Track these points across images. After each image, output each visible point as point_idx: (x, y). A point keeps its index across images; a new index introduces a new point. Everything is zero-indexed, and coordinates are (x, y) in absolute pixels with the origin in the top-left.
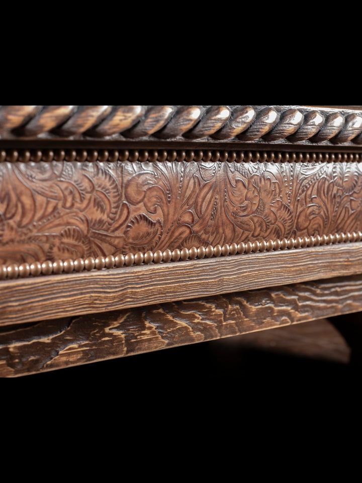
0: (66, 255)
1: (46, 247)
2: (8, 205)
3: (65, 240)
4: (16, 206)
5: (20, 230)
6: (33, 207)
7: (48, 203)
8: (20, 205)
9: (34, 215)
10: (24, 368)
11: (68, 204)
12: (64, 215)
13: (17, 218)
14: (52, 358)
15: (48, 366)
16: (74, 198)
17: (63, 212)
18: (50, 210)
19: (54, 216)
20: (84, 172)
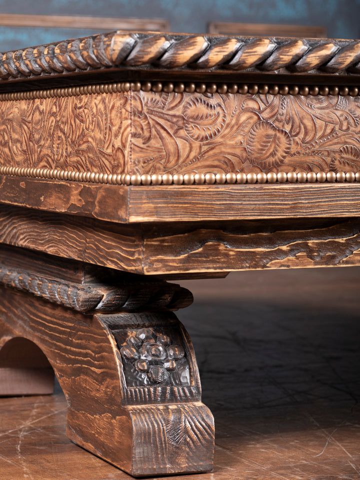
0: (347, 168)
1: (329, 160)
2: (292, 126)
3: (345, 156)
4: (300, 127)
5: (304, 145)
6: (314, 128)
7: (326, 126)
8: (302, 126)
9: (315, 135)
10: (323, 261)
11: (344, 128)
12: (342, 135)
13: (301, 136)
14: (347, 256)
15: (344, 262)
16: (348, 123)
17: (340, 133)
18: (328, 131)
19: (333, 136)
20: (356, 104)
